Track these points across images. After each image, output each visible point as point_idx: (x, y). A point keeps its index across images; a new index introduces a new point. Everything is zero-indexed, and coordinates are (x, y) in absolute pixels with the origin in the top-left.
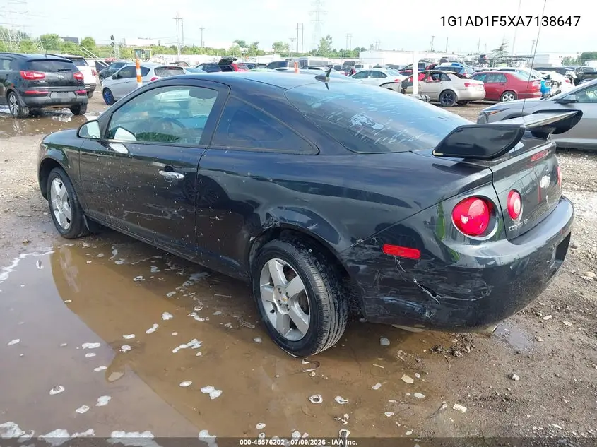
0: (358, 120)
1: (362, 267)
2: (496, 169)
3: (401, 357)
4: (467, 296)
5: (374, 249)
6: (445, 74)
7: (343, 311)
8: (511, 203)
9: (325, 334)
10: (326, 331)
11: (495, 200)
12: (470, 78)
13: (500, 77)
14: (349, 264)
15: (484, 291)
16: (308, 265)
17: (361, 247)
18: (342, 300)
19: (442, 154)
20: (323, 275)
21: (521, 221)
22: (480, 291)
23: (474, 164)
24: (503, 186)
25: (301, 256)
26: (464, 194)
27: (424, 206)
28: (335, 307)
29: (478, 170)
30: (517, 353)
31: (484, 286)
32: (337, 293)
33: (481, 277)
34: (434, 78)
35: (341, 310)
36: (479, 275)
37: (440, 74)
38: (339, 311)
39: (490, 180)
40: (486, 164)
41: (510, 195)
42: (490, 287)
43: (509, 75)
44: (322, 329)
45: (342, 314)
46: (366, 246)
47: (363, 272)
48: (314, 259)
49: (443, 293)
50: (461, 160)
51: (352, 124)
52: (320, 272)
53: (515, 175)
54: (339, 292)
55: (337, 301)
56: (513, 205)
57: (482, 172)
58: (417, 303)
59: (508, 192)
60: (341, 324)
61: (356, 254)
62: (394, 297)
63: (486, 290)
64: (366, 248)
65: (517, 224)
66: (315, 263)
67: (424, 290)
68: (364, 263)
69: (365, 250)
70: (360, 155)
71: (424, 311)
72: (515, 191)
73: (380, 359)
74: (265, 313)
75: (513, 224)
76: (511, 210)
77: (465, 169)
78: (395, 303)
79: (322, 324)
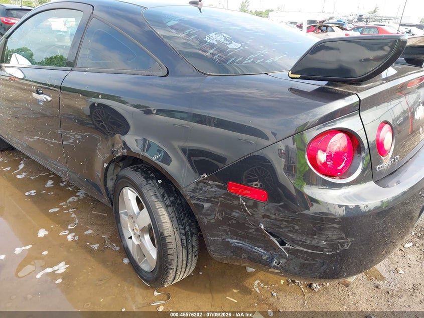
0: (213, 38)
1: (207, 205)
2: (363, 95)
3: (257, 289)
4: (322, 249)
5: (217, 186)
6: (331, 27)
7: (193, 247)
8: (381, 138)
9: (171, 271)
10: (172, 269)
11: (361, 134)
12: (350, 30)
13: (373, 30)
14: (193, 202)
15: (342, 244)
16: (153, 198)
17: (205, 183)
18: (192, 237)
19: (298, 76)
20: (170, 209)
21: (391, 158)
22: (337, 244)
23: (337, 89)
24: (371, 116)
25: (148, 187)
26: (325, 126)
27: (279, 137)
28: (182, 244)
29: (342, 96)
30: (377, 287)
31: (343, 238)
32: (185, 229)
33: (340, 229)
34: (322, 31)
35: (190, 246)
36: (336, 226)
37: (327, 27)
38: (187, 248)
39: (358, 108)
40: (353, 90)
41: (380, 128)
42: (349, 240)
43: (380, 28)
44: (167, 267)
45: (190, 251)
46: (210, 182)
47: (207, 210)
48: (162, 191)
49: (293, 242)
50: (323, 83)
51: (206, 42)
52: (167, 206)
53: (386, 104)
54: (187, 228)
55: (184, 237)
56: (383, 140)
57: (346, 98)
58: (265, 250)
59: (378, 123)
60: (190, 260)
61: (201, 189)
62: (240, 240)
63: (344, 242)
64: (210, 185)
65: (386, 162)
66: (163, 196)
67: (272, 238)
68: (208, 201)
69: (210, 187)
70: (209, 77)
71: (272, 260)
72: (386, 122)
73: (235, 291)
74: (124, 239)
75: (382, 163)
76: (380, 145)
77: (327, 95)
78: (241, 246)
79: (167, 262)
